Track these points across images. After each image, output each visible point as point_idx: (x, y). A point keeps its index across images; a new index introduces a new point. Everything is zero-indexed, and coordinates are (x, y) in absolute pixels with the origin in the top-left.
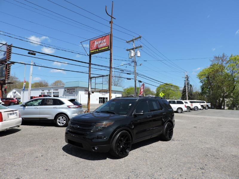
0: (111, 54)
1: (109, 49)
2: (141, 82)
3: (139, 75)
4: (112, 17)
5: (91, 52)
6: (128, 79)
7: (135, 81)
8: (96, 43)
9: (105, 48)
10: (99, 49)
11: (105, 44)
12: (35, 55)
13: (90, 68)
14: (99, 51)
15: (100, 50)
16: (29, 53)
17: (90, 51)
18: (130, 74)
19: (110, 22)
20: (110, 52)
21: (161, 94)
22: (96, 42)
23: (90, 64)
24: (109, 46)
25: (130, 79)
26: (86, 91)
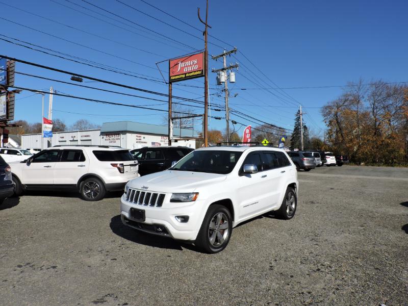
0: (206, 83)
1: (204, 74)
2: (236, 123)
4: (207, 26)
5: (173, 78)
6: (216, 118)
7: (228, 122)
8: (180, 65)
9: (196, 73)
10: (185, 74)
11: (196, 67)
12: (81, 81)
13: (170, 103)
14: (185, 77)
15: (187, 75)
16: (73, 79)
17: (170, 77)
18: (220, 110)
19: (204, 33)
20: (205, 79)
21: (264, 141)
22: (180, 64)
23: (170, 96)
24: (202, 70)
25: (220, 119)
26: (138, 138)
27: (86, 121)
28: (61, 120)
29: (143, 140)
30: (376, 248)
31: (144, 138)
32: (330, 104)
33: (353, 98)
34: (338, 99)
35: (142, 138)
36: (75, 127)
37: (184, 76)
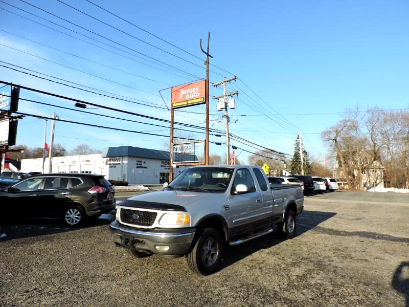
0: (208, 109)
2: (236, 148)
3: (233, 138)
4: (209, 55)
5: (175, 105)
6: (217, 144)
7: (229, 147)
8: (182, 92)
9: (198, 100)
10: (187, 101)
11: (198, 95)
12: (84, 107)
13: (173, 129)
15: (189, 102)
16: (77, 105)
18: (220, 136)
20: (207, 106)
21: (264, 166)
22: (182, 90)
23: (172, 122)
25: (220, 144)
26: (139, 163)
27: (87, 147)
28: (62, 145)
29: (143, 165)
30: (378, 273)
31: (145, 163)
32: (329, 130)
33: (351, 124)
34: (336, 124)
35: (142, 163)
36: (76, 152)
37: (185, 103)
